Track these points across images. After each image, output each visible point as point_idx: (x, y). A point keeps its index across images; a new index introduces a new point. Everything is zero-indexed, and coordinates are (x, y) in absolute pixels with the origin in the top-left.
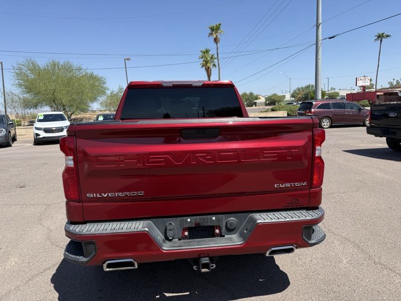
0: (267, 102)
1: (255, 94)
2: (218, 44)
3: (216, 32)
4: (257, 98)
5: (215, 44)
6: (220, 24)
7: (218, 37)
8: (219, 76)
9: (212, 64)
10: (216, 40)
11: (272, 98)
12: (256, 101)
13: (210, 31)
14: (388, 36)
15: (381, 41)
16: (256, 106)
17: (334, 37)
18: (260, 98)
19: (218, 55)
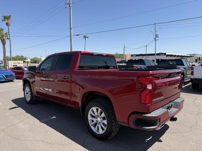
0: (32, 61)
1: (24, 57)
2: (9, 27)
3: (8, 20)
4: (25, 59)
5: (7, 26)
6: (10, 16)
7: (9, 22)
8: (10, 45)
9: (6, 37)
10: (7, 24)
11: (35, 59)
12: (25, 60)
13: (3, 18)
14: (88, 37)
15: (85, 39)
16: (25, 63)
17: (78, 35)
18: (27, 59)
19: (9, 33)
